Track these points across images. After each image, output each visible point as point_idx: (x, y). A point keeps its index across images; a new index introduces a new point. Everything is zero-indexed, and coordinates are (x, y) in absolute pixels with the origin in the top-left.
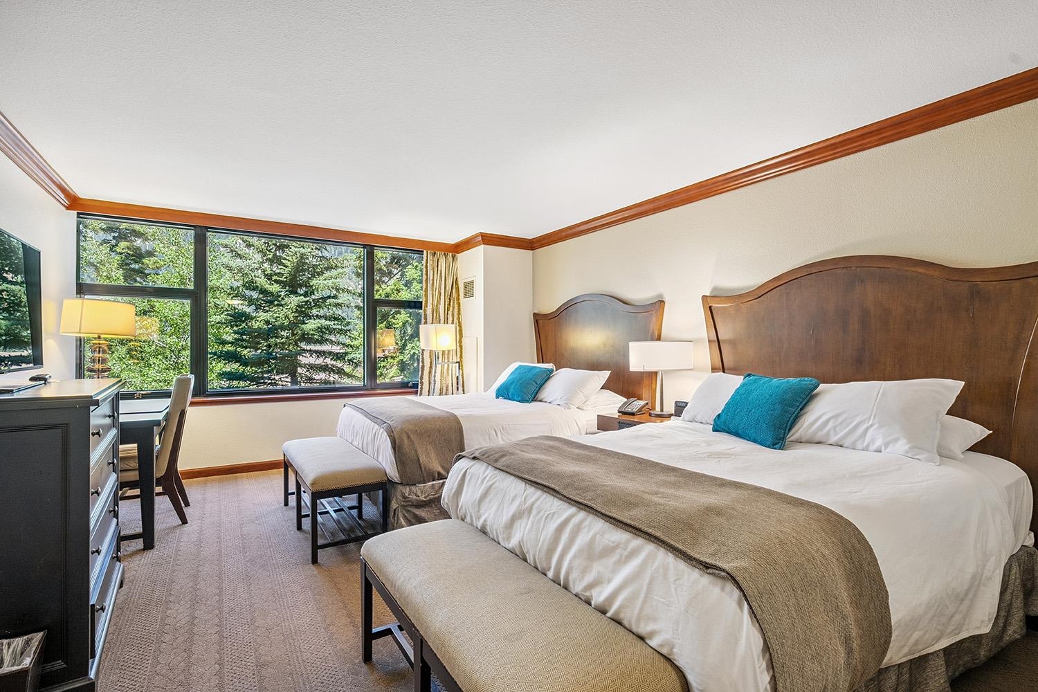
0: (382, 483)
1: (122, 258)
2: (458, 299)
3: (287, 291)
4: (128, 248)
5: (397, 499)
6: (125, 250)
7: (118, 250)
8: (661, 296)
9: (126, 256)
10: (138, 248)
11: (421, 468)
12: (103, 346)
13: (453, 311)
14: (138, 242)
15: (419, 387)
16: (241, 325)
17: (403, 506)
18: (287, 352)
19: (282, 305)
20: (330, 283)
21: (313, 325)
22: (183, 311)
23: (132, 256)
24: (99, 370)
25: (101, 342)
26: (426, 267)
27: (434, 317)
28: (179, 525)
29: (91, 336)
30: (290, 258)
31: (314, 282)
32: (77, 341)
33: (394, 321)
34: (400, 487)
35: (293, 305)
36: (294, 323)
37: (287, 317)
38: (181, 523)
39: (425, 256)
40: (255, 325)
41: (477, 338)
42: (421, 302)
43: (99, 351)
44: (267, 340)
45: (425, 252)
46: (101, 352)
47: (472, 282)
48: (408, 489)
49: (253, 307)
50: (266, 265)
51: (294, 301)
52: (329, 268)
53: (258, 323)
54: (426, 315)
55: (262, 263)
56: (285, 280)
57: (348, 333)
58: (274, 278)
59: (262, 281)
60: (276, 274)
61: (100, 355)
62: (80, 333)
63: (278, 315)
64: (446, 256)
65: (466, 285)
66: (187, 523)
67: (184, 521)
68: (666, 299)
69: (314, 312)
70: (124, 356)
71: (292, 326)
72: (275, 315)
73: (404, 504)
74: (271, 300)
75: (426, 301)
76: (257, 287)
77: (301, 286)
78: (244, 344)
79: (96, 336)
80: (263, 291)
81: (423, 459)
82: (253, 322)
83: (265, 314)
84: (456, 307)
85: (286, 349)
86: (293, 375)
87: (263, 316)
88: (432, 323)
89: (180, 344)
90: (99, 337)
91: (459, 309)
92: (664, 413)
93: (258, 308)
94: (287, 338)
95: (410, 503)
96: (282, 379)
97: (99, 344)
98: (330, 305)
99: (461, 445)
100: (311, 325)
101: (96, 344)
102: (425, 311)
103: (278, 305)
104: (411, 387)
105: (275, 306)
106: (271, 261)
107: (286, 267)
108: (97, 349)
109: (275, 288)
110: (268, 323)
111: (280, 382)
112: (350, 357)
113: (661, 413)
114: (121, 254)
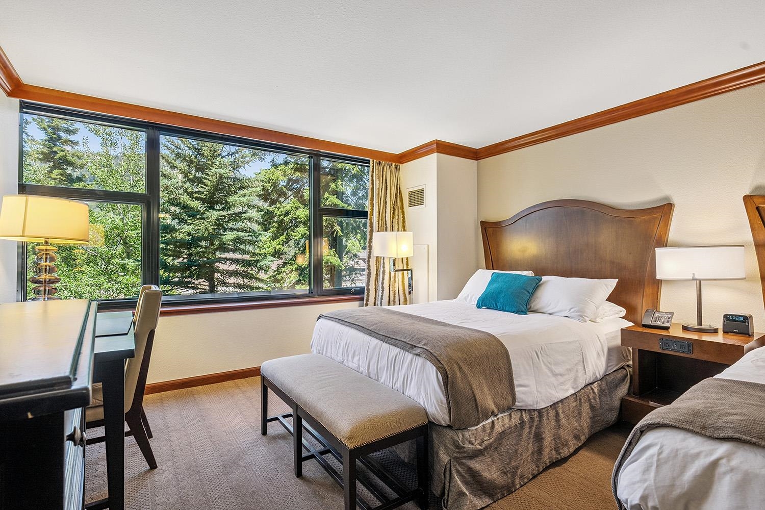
0: (423, 426)
1: (56, 182)
2: (402, 208)
3: (205, 207)
4: (61, 175)
5: (446, 447)
6: (58, 177)
7: (53, 176)
8: (667, 198)
9: (59, 181)
10: (70, 175)
11: (477, 408)
12: (51, 253)
13: (398, 219)
14: (69, 170)
15: (366, 293)
16: (166, 236)
17: (456, 458)
18: (206, 259)
19: (204, 219)
20: (244, 200)
21: (231, 237)
22: (113, 224)
23: (65, 181)
24: (45, 281)
25: (48, 248)
26: (372, 176)
27: (380, 226)
28: (148, 472)
29: (36, 240)
30: (210, 178)
31: (231, 199)
32: (18, 247)
33: (293, 233)
34: (450, 433)
35: (213, 219)
36: (212, 234)
37: (207, 229)
38: (148, 467)
39: (371, 165)
40: (179, 236)
41: (428, 246)
42: (367, 212)
43: (46, 258)
44: (189, 249)
45: (371, 160)
46: (48, 261)
47: (422, 191)
48: (461, 436)
49: (177, 221)
50: (188, 185)
51: (213, 215)
52: (241, 188)
53: (181, 235)
54: (371, 224)
55: (185, 182)
56: (205, 197)
57: (257, 243)
58: (195, 195)
59: (185, 198)
60: (196, 193)
61: (48, 263)
62: (23, 236)
63: (199, 228)
64: (390, 166)
65: (411, 194)
66: (156, 467)
67: (153, 465)
68: (676, 200)
69: (230, 225)
70: (59, 263)
71: (211, 238)
72: (196, 228)
73: (458, 455)
74: (193, 214)
75: (372, 210)
76: (180, 203)
77: (217, 203)
78: (170, 253)
79: (43, 241)
80: (185, 207)
81: (479, 396)
82: (177, 234)
83: (188, 226)
84: (401, 216)
85: (205, 257)
86: (211, 280)
87: (186, 228)
88: (378, 231)
89: (110, 253)
90: (46, 243)
91: (404, 217)
92: (703, 327)
93: (182, 221)
94: (206, 248)
95: (466, 455)
96: (202, 283)
97: (46, 250)
98: (245, 219)
99: (510, 373)
100: (229, 236)
101: (43, 250)
102: (371, 219)
103: (200, 218)
104: (353, 294)
105: (197, 219)
106: (192, 181)
107: (207, 186)
108: (44, 257)
109: (196, 204)
110: (189, 234)
111: (199, 286)
112: (262, 263)
113: (700, 327)
114: (55, 179)
